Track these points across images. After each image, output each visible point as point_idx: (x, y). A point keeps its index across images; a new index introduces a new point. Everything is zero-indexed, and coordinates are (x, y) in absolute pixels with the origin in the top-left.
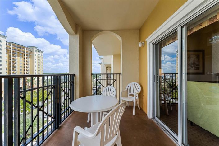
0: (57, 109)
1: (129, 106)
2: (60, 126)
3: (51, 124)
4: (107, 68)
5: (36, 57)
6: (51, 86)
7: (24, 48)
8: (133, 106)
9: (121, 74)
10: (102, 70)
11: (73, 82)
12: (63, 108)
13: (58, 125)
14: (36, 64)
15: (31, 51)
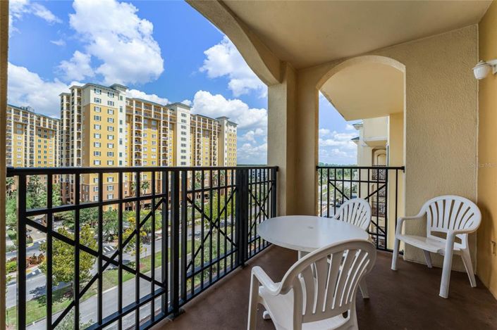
0: (241, 230)
1: (429, 266)
2: (246, 263)
3: (231, 254)
4: (374, 151)
5: (226, 136)
6: (232, 186)
7: (210, 120)
8: (441, 269)
9: (403, 168)
10: (359, 157)
11: (274, 183)
12: (253, 231)
13: (243, 261)
14: (226, 148)
15: (220, 126)
